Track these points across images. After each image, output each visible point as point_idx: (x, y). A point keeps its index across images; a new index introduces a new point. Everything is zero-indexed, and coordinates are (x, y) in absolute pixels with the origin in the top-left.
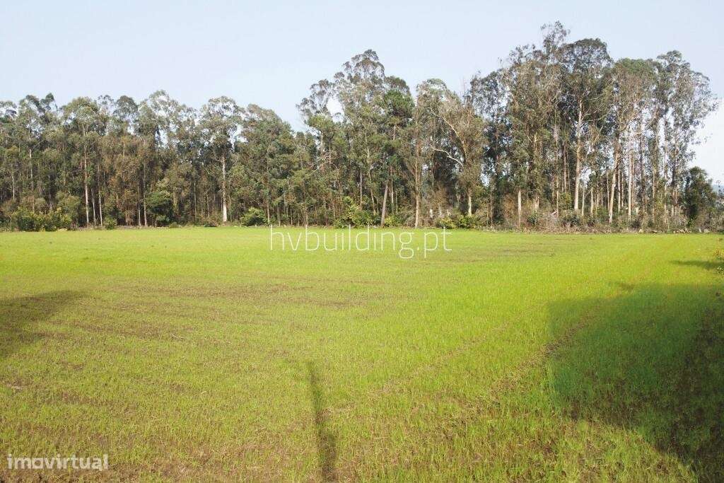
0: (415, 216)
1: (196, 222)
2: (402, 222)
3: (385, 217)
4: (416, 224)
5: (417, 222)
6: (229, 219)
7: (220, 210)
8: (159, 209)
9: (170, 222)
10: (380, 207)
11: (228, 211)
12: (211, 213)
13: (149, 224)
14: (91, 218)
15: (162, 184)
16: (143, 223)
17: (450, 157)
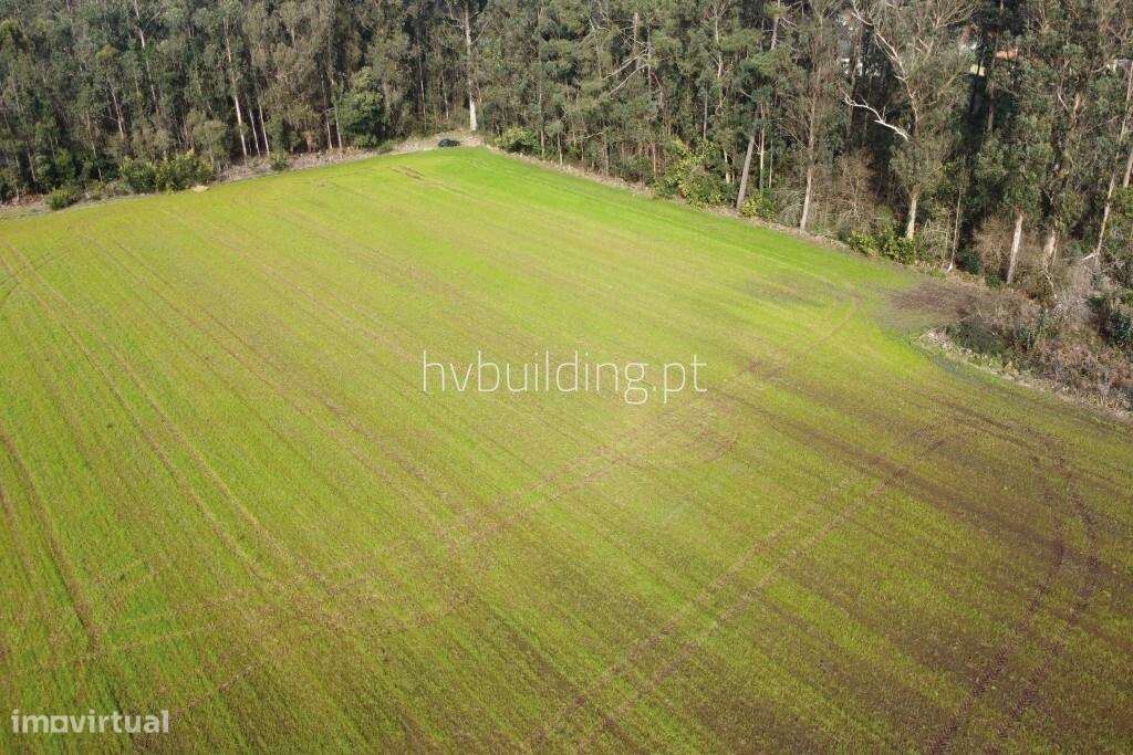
0: (803, 203)
1: (424, 133)
2: (771, 210)
3: (747, 196)
4: (803, 222)
5: (804, 218)
6: (479, 128)
7: (467, 106)
8: (358, 128)
9: (379, 143)
10: (737, 173)
11: (477, 113)
12: (451, 109)
13: (345, 146)
14: (250, 144)
15: (360, 79)
16: (335, 144)
17: (882, 122)
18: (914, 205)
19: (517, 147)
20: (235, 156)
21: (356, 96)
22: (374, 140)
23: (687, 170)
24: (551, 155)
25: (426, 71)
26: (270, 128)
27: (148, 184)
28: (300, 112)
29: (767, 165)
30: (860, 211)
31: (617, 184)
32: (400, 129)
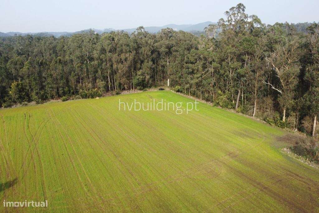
0: (254, 109)
1: (156, 86)
2: (245, 111)
3: (238, 107)
4: (254, 115)
5: (254, 114)
6: (170, 86)
7: (167, 80)
8: (138, 85)
10: (236, 100)
11: (169, 82)
12: (163, 81)
13: (135, 89)
14: (111, 87)
15: (139, 73)
16: (132, 88)
17: (273, 88)
18: (285, 111)
19: (178, 91)
20: (107, 90)
21: (138, 76)
22: (142, 88)
23: (222, 99)
24: (187, 94)
25: (157, 71)
26: (116, 84)
27: (85, 96)
28: (123, 80)
29: (244, 99)
30: (270, 112)
31: (204, 102)
32: (149, 85)
